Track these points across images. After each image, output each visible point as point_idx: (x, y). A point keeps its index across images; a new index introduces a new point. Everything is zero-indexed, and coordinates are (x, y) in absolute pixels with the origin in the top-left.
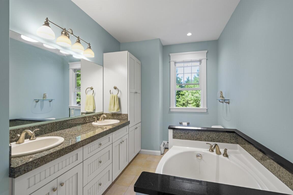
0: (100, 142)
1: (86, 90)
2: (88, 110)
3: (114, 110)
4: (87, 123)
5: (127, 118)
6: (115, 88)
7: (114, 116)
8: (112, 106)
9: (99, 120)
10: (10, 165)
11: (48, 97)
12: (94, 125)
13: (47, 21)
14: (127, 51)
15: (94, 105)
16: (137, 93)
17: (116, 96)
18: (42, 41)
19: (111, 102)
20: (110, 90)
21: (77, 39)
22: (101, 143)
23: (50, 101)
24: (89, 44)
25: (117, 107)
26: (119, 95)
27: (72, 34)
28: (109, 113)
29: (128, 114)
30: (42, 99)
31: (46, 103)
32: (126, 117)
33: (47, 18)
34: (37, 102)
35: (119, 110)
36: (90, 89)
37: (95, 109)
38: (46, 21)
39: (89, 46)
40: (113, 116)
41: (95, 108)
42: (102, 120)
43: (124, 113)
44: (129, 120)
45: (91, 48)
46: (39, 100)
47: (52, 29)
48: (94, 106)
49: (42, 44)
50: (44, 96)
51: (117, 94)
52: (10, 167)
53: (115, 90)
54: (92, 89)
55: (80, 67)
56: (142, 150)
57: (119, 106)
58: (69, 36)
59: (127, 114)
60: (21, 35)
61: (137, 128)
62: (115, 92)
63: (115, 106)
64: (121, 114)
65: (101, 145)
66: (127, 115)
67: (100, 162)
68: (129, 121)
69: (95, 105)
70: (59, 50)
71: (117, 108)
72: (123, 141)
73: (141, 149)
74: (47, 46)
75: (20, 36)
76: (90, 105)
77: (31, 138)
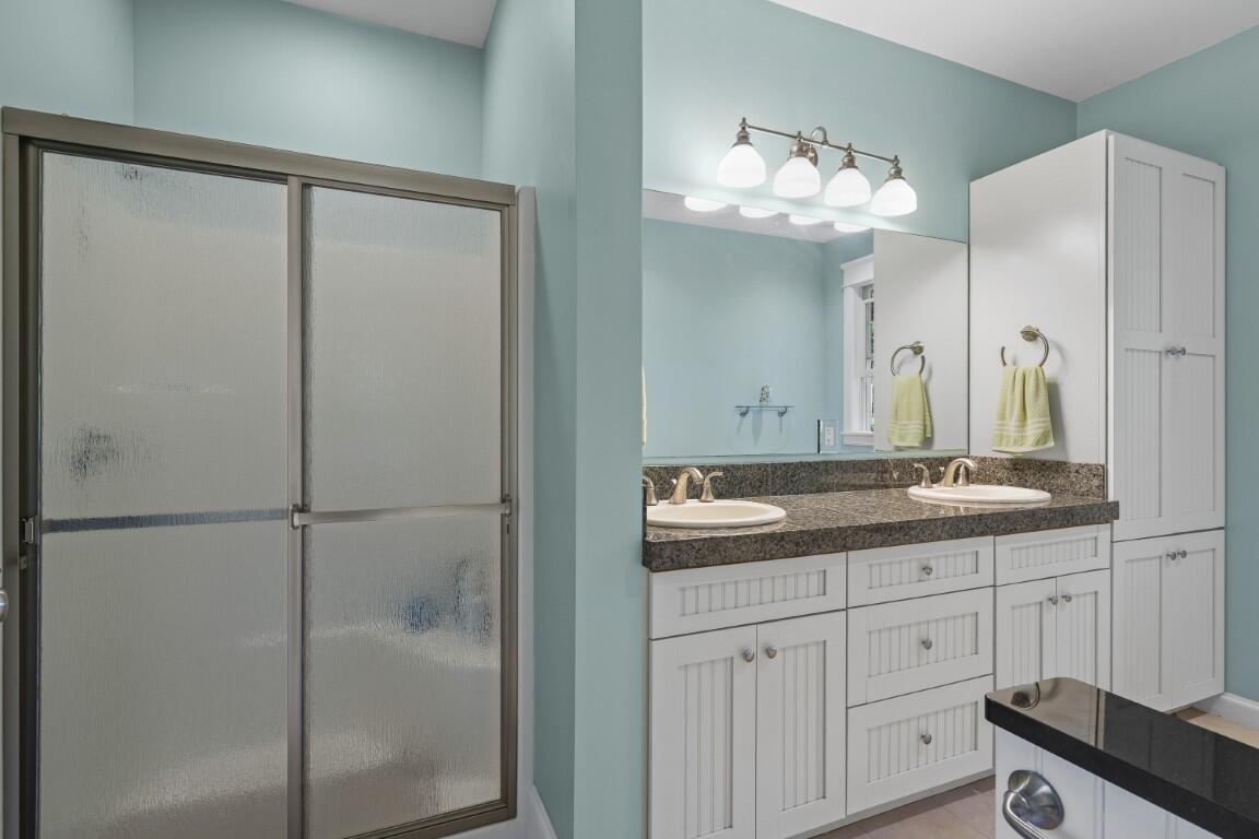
0: (929, 559)
1: (893, 359)
2: (902, 438)
3: (1021, 440)
4: (887, 487)
5: (1103, 487)
6: (1031, 335)
7: (1021, 470)
8: (1012, 423)
9: (943, 482)
10: (645, 535)
11: (777, 400)
12: (918, 496)
13: (744, 128)
14: (1104, 132)
15: (928, 418)
16: (1183, 351)
17: (1033, 371)
18: (735, 201)
19: (1005, 404)
20: (1003, 349)
21: (845, 154)
22: (933, 564)
23: (782, 414)
24: (896, 160)
25: (1035, 425)
26: (1050, 370)
27: (825, 142)
28: (999, 455)
29: (1104, 468)
30: (758, 404)
31: (770, 418)
32: (1096, 482)
33: (744, 120)
34: (744, 414)
35: (1051, 444)
36: (910, 352)
37: (929, 435)
38: (740, 129)
39: (893, 171)
40: (1016, 469)
41: (929, 430)
42: (960, 482)
43: (1083, 461)
44: (1111, 498)
45: (903, 175)
46: (748, 407)
47: (757, 151)
48: (928, 423)
49: (736, 208)
50: (764, 395)
51: (1041, 365)
52: (644, 541)
53: (1030, 345)
54: (918, 350)
55: (872, 277)
56: (1230, 698)
57: (1049, 424)
58: (816, 155)
59: (1103, 462)
60: (683, 197)
61: (1184, 554)
62: (1030, 355)
63: (1029, 421)
64: (1065, 463)
65: (929, 574)
66: (1100, 473)
67: (927, 644)
68: (1116, 504)
69: (931, 421)
70: (786, 216)
71: (1042, 431)
72: (1068, 598)
73: (1226, 690)
74: (753, 212)
75: (683, 202)
76: (909, 419)
77: (703, 498)
